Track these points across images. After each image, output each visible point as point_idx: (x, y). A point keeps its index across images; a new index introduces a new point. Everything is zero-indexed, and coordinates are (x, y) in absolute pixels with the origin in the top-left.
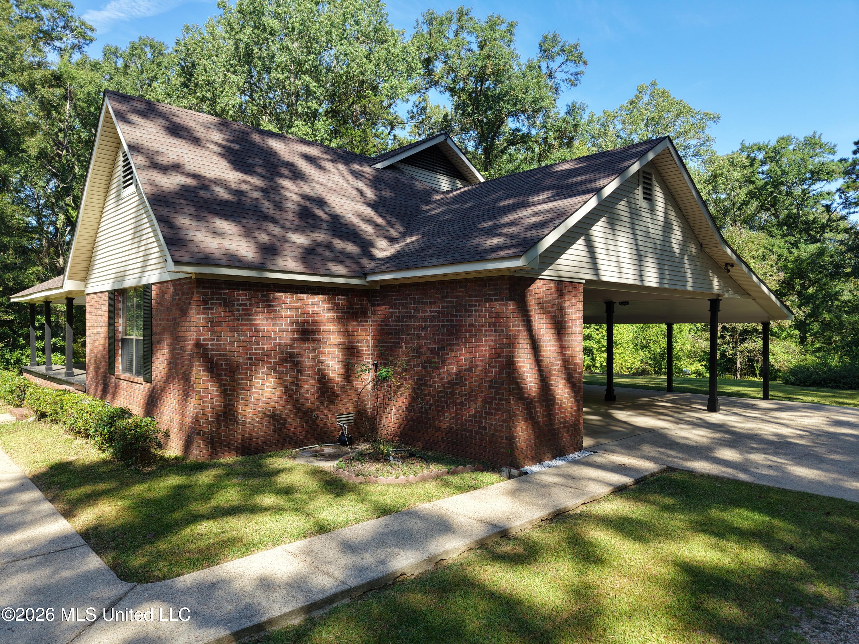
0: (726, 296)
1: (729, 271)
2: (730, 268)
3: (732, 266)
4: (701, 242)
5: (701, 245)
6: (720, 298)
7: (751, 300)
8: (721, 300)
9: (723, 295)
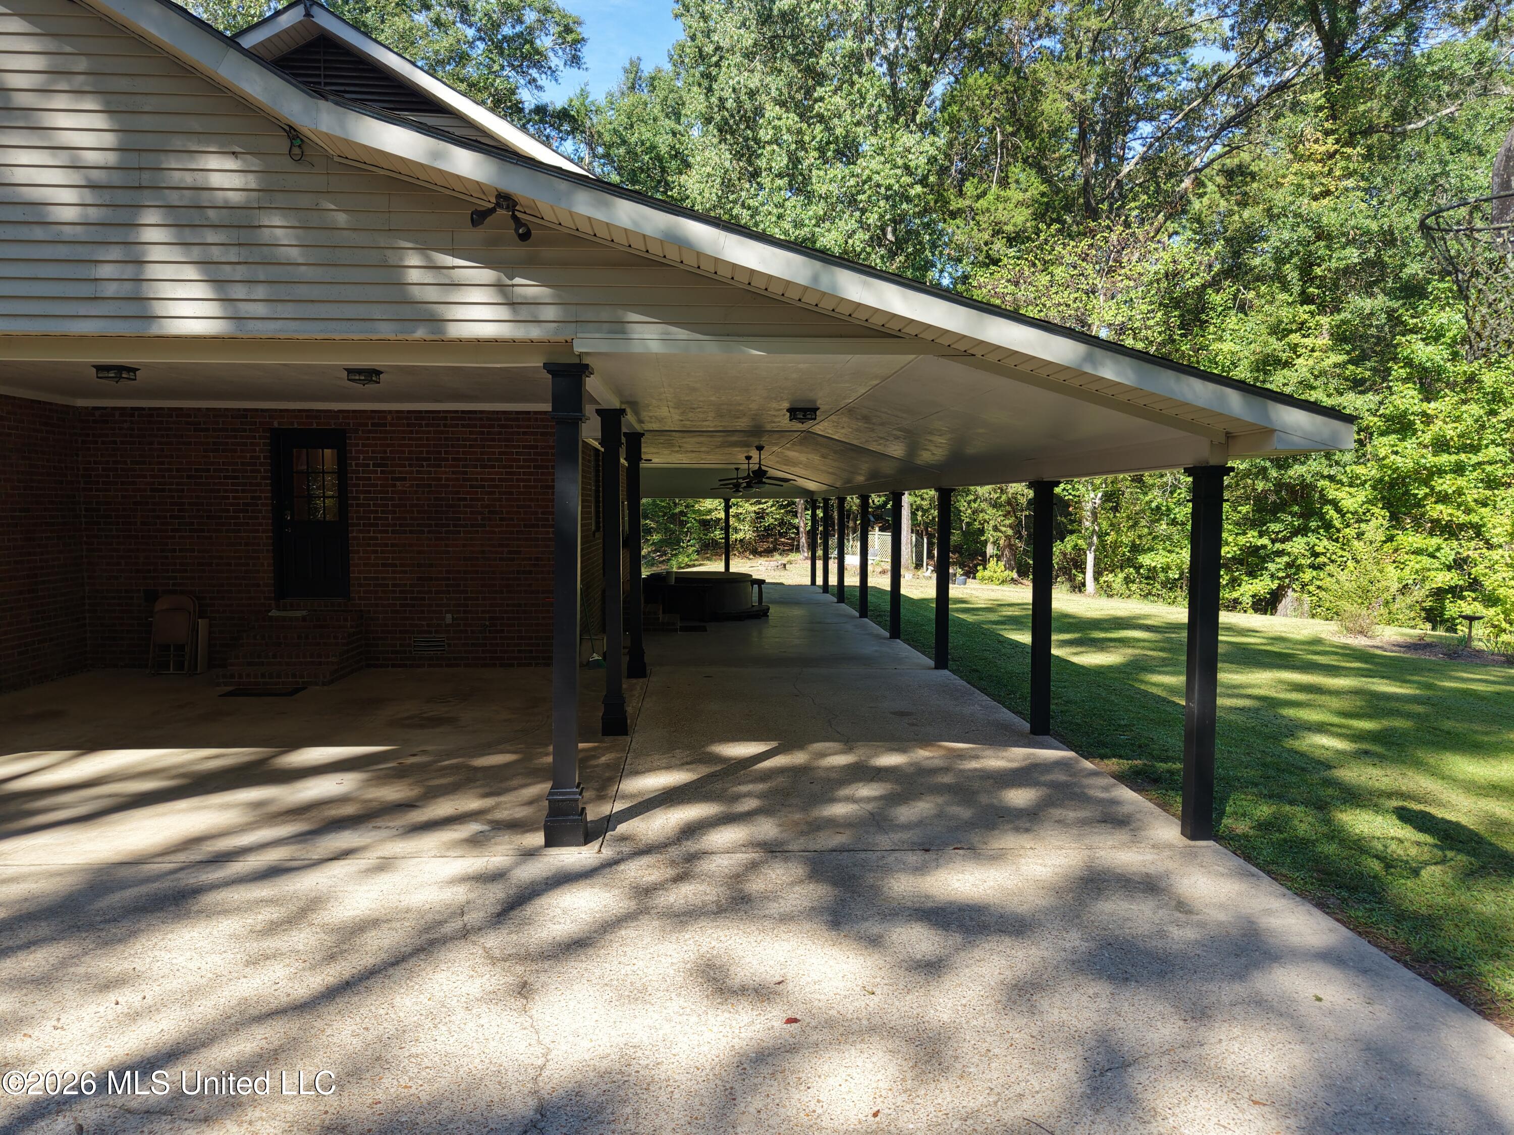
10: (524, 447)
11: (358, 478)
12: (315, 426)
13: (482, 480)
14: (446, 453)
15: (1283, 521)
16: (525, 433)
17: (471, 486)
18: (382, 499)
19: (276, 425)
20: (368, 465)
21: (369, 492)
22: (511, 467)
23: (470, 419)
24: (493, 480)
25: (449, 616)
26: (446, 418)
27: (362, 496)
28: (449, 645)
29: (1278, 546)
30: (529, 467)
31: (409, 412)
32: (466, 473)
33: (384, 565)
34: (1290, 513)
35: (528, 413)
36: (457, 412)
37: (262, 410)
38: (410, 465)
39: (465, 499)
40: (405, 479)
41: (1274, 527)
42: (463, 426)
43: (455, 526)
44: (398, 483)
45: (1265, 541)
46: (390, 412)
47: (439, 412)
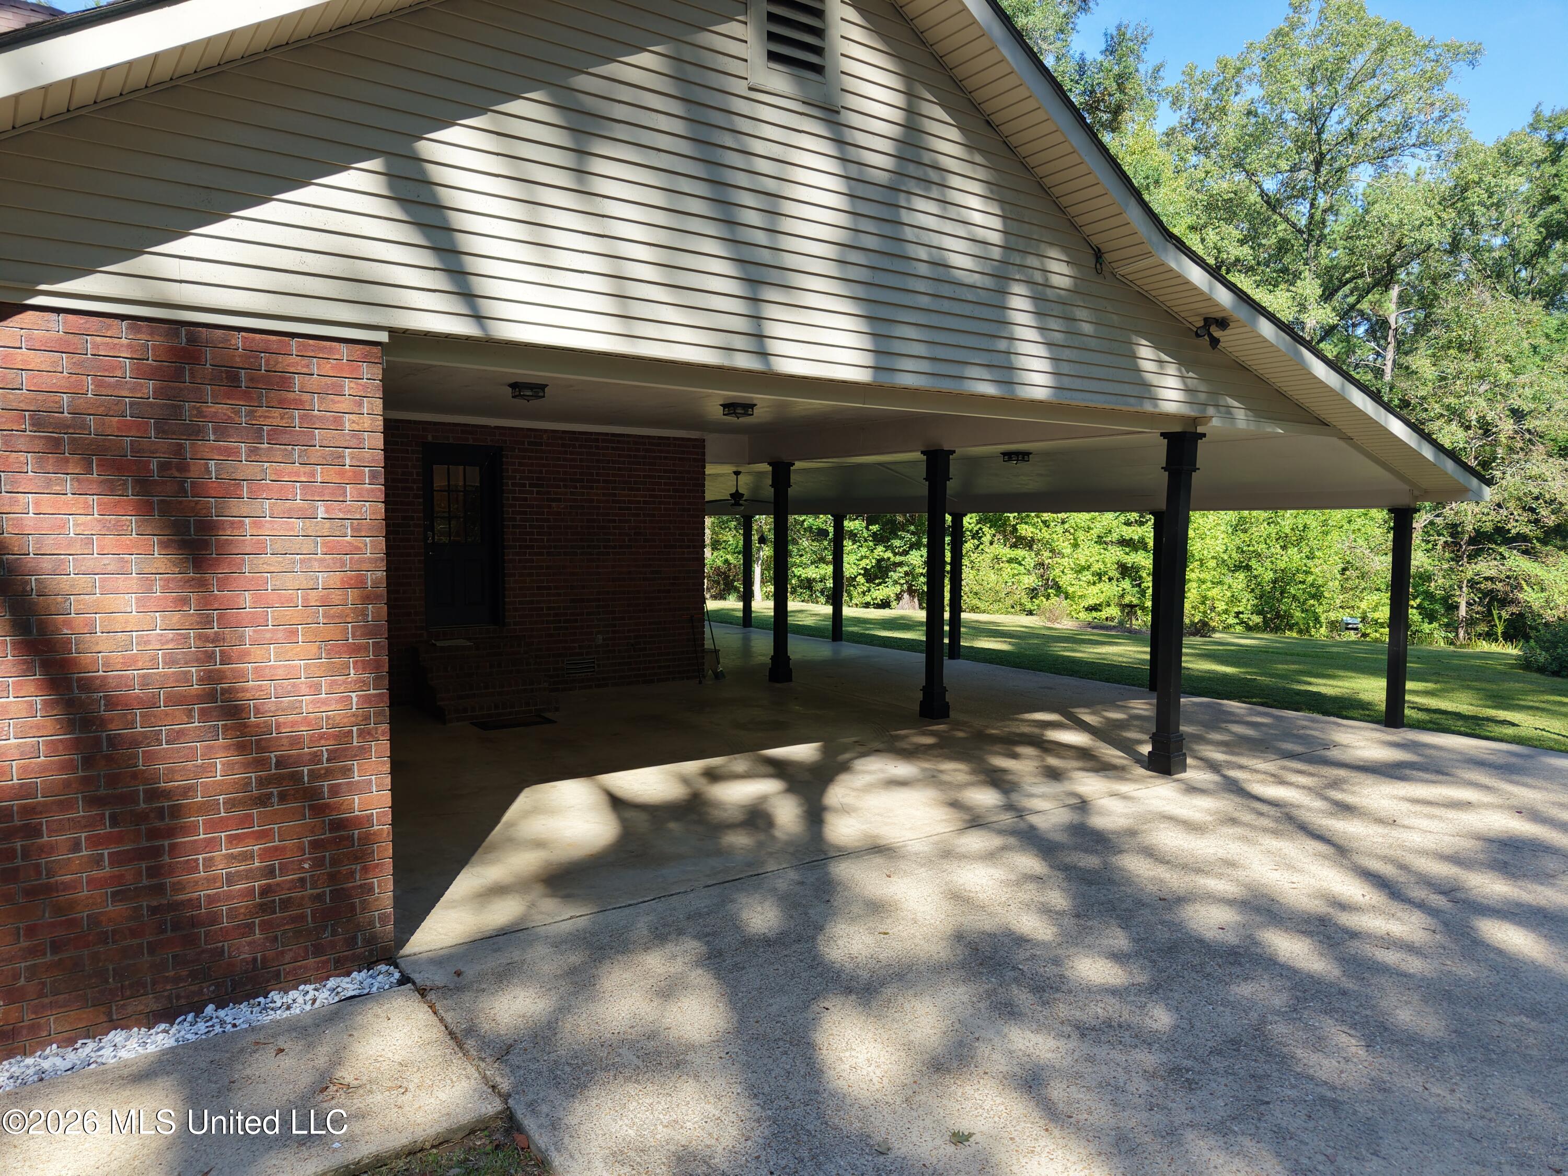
0: (1215, 422)
1: (1215, 342)
2: (1217, 333)
3: (1223, 323)
4: (1095, 240)
5: (1098, 254)
6: (1200, 430)
7: (1334, 441)
8: (1204, 435)
9: (1205, 419)
10: (665, 471)
11: (514, 499)
12: (471, 442)
13: (629, 502)
14: (598, 474)
15: (902, 538)
16: (666, 458)
17: (620, 508)
18: (537, 520)
19: (430, 438)
20: (524, 485)
21: (525, 513)
22: (654, 490)
23: (619, 442)
24: (639, 502)
25: (600, 637)
26: (597, 440)
27: (518, 517)
28: (599, 666)
29: (898, 559)
30: (669, 490)
31: (564, 432)
32: (615, 495)
33: (539, 588)
34: (908, 531)
35: (668, 438)
36: (607, 434)
37: (415, 422)
38: (565, 486)
39: (614, 521)
40: (559, 500)
41: (897, 543)
42: (613, 449)
43: (605, 547)
44: (554, 504)
45: (889, 554)
46: (546, 431)
47: (591, 433)
